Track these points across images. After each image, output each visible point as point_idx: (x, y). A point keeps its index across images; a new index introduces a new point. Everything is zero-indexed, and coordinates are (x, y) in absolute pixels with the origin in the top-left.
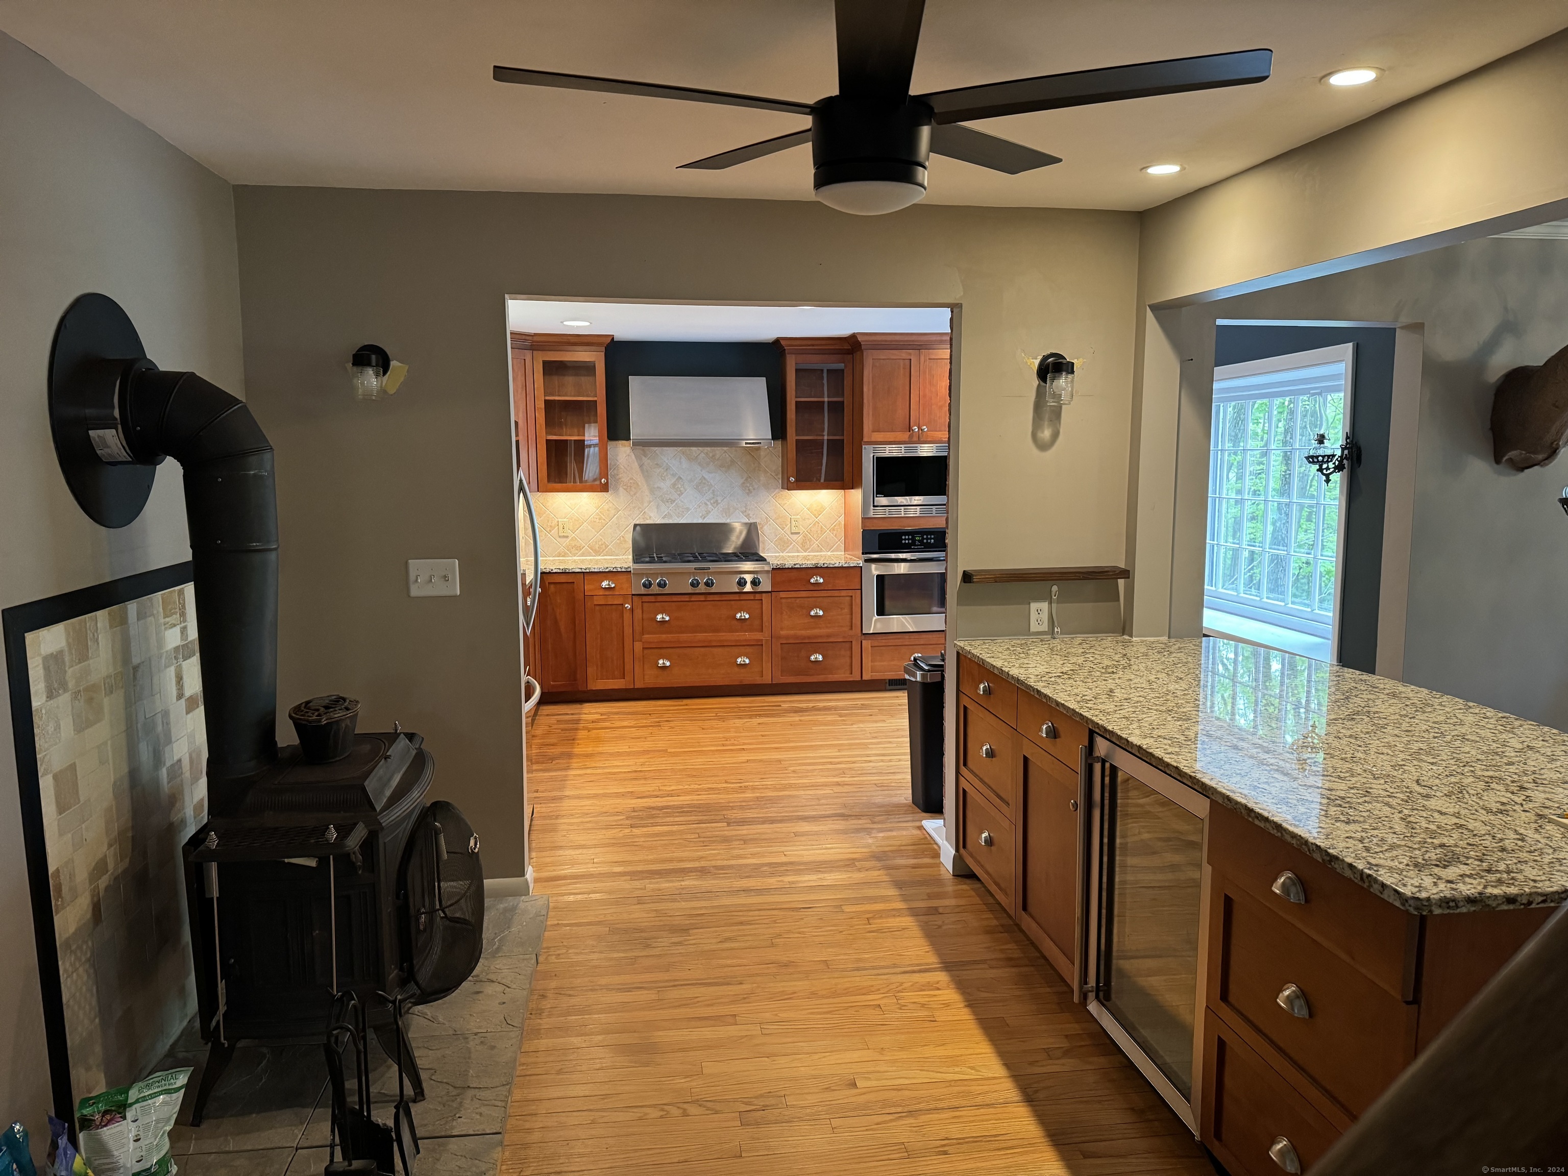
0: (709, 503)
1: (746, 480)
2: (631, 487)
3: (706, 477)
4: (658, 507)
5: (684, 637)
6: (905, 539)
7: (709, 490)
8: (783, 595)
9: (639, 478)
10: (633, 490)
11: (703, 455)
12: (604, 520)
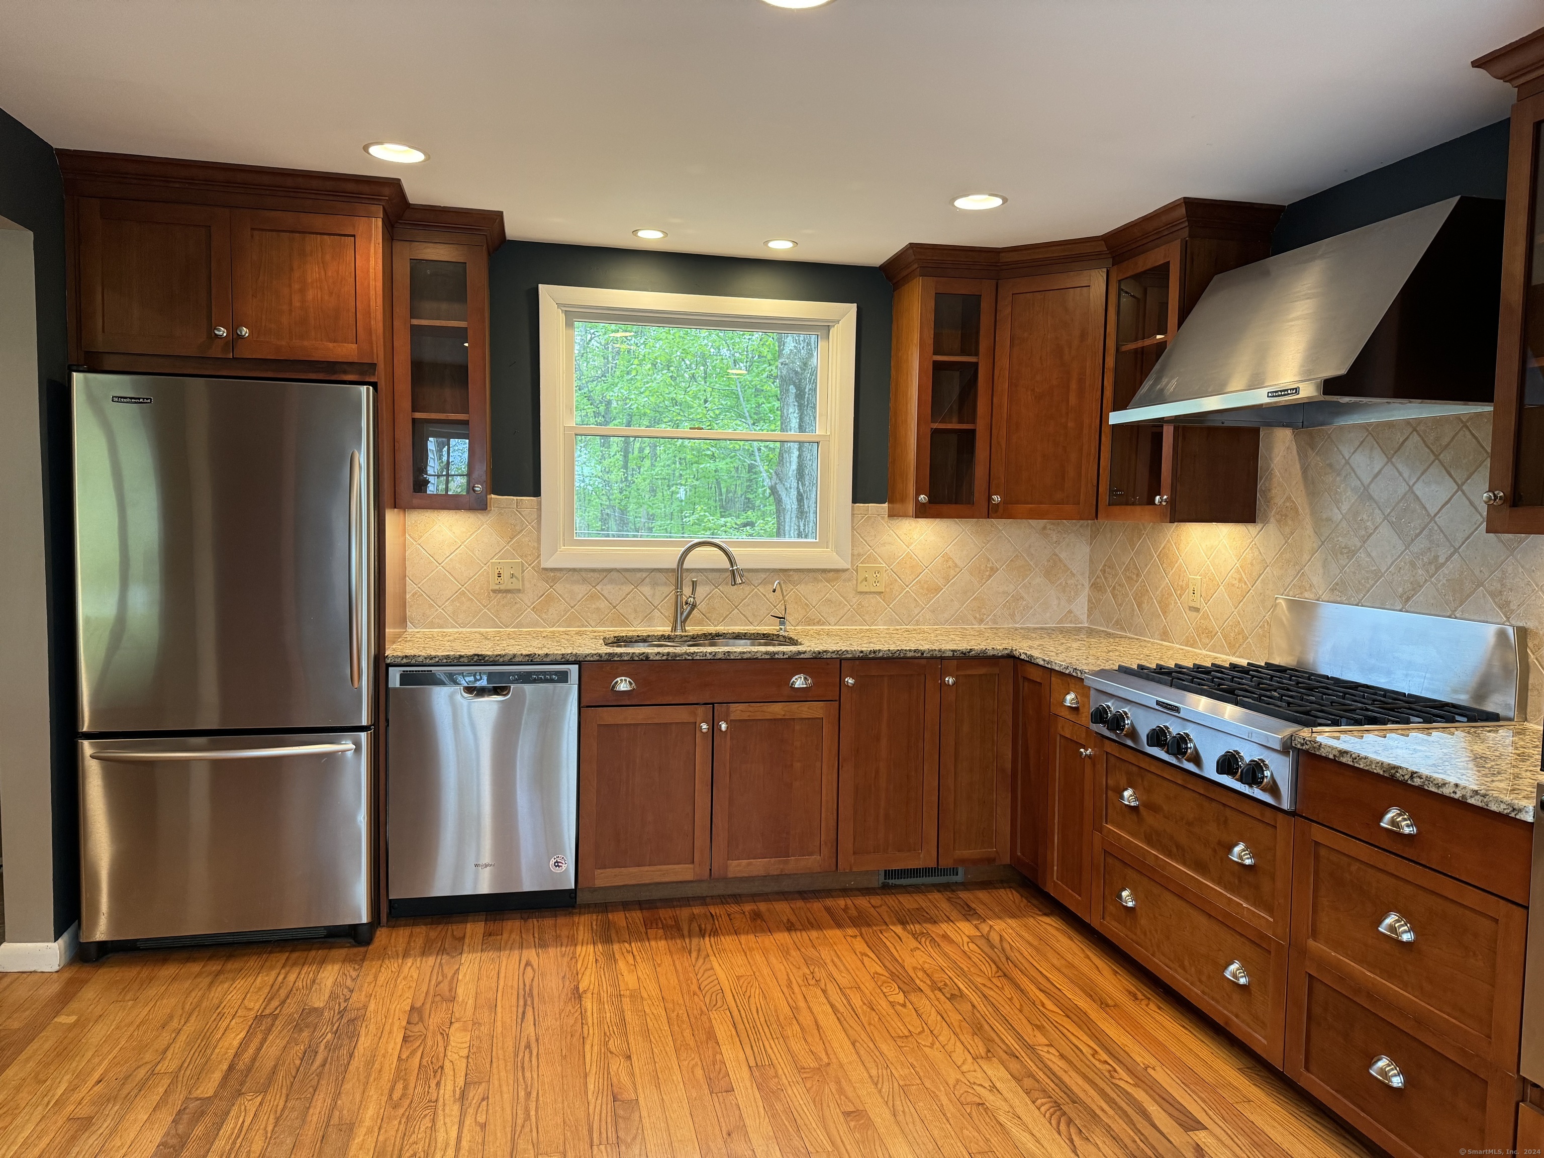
4: (1325, 563)
5: (1153, 855)
7: (1422, 530)
8: (1318, 833)
12: (1245, 583)
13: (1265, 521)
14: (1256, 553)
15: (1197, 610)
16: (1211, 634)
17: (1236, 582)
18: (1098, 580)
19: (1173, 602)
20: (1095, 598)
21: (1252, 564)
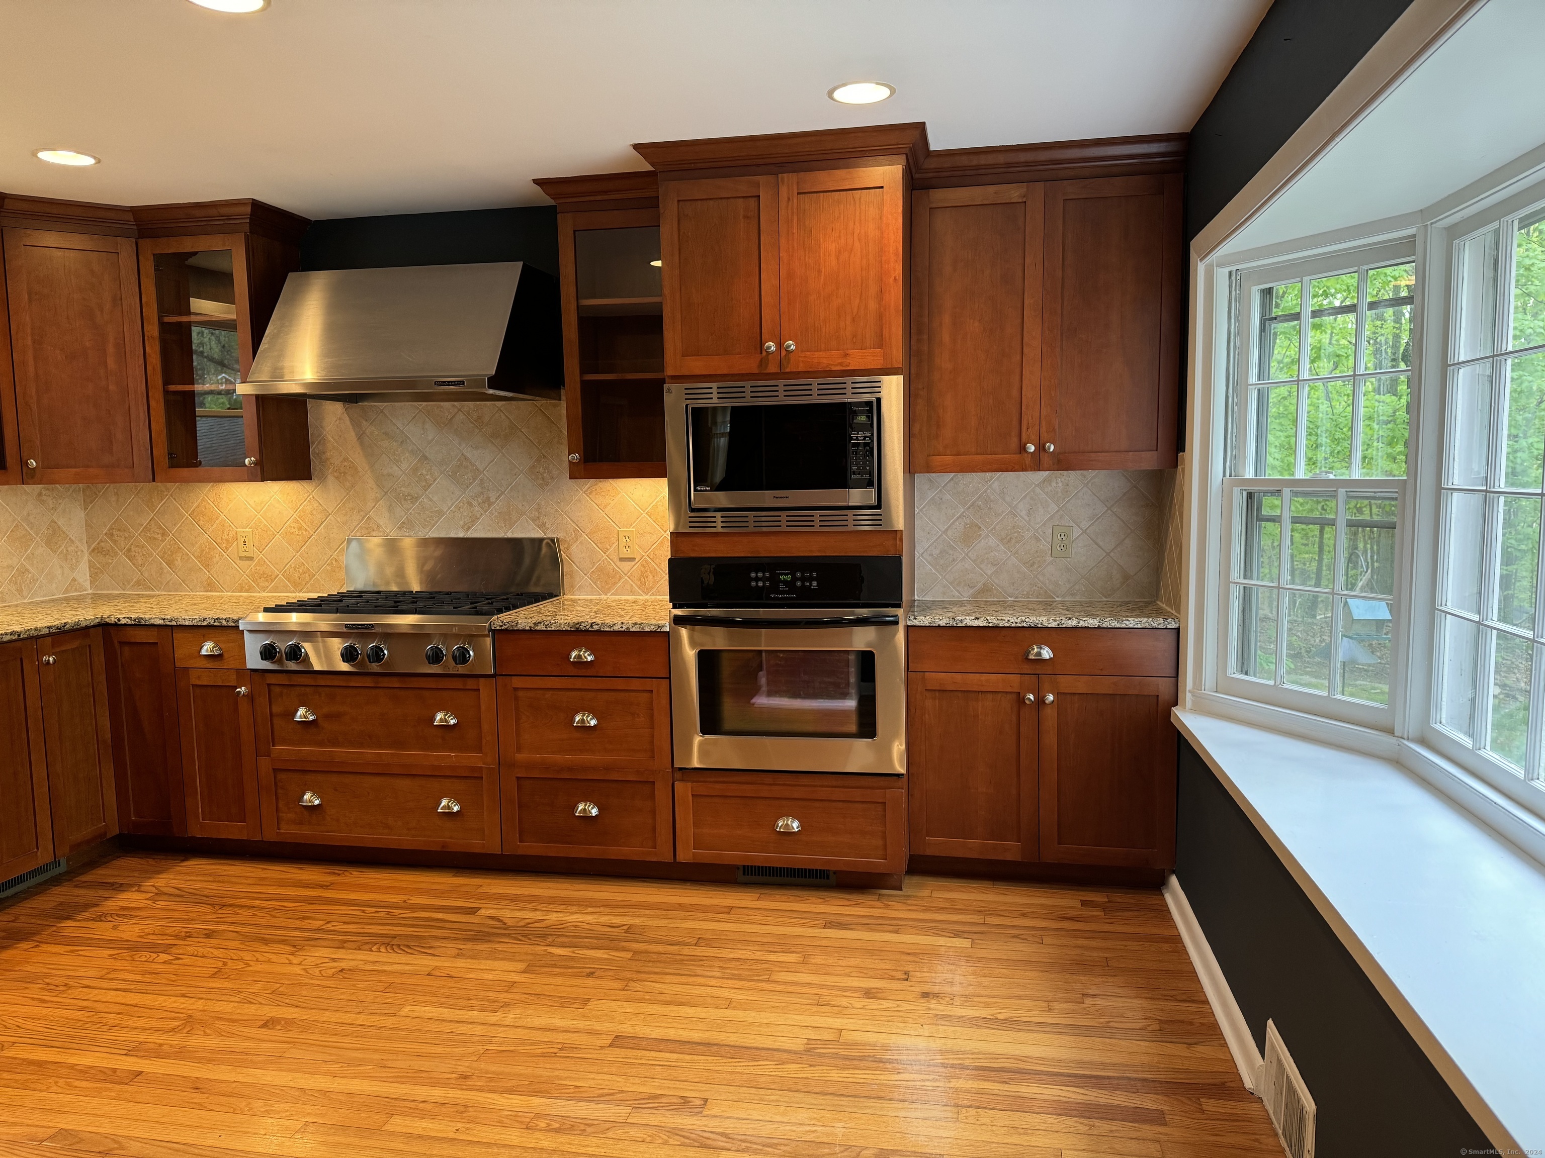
0: (475, 503)
1: (538, 461)
2: (345, 473)
3: (469, 455)
4: (390, 509)
5: (341, 752)
6: (757, 579)
7: (475, 479)
8: (517, 682)
9: (357, 457)
10: (350, 478)
11: (461, 416)
12: (306, 530)
13: (322, 478)
14: (316, 505)
15: (251, 559)
16: (270, 578)
17: (296, 530)
18: (102, 544)
19: (217, 556)
20: (99, 563)
21: (312, 514)
